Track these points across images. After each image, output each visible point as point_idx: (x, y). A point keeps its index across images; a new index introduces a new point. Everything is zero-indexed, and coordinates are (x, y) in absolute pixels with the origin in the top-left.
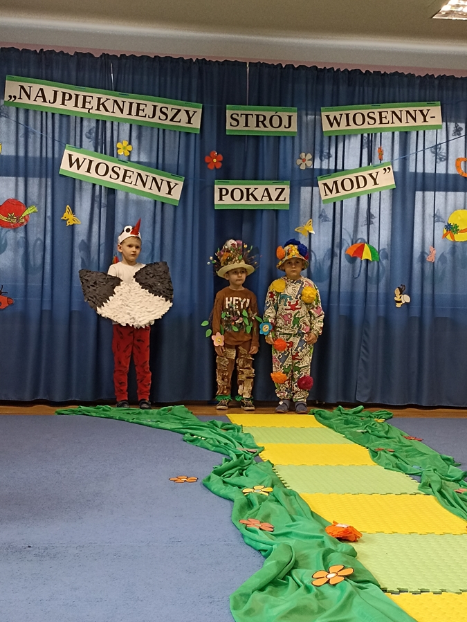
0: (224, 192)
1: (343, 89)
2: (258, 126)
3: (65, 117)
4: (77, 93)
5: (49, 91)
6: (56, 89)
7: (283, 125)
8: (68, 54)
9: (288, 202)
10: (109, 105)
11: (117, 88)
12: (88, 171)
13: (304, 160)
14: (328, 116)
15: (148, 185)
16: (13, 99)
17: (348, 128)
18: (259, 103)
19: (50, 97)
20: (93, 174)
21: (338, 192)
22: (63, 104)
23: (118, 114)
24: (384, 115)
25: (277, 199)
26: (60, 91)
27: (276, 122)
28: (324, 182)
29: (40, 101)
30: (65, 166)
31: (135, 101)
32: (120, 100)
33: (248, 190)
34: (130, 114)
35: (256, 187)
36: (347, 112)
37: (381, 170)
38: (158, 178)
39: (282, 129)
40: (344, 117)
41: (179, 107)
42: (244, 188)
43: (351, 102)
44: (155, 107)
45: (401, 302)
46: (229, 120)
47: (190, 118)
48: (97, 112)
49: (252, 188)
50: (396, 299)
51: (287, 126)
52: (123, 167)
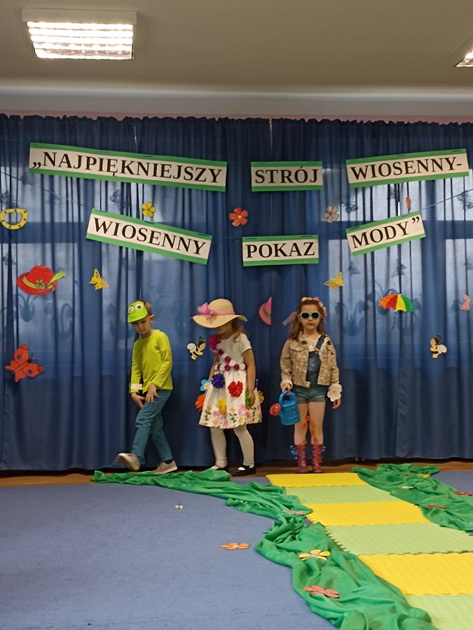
0: (252, 249)
1: (367, 141)
2: (283, 181)
3: (90, 182)
4: (102, 157)
5: (73, 156)
6: (80, 154)
7: (308, 180)
8: (90, 119)
9: (317, 256)
10: (134, 167)
11: (141, 150)
12: (115, 234)
13: (331, 214)
14: (353, 169)
15: (176, 245)
16: (37, 166)
17: (374, 179)
18: (284, 158)
19: (74, 162)
20: (120, 236)
21: (367, 243)
22: (88, 168)
23: (142, 176)
24: (409, 165)
25: (306, 254)
26: (85, 155)
27: (301, 176)
28: (353, 234)
29: (64, 167)
30: (91, 230)
31: (160, 163)
32: (144, 162)
33: (276, 245)
34: (155, 175)
35: (284, 242)
36: (372, 163)
37: (410, 220)
38: (186, 238)
39: (308, 183)
40: (370, 168)
41: (204, 166)
42: (272, 244)
43: (376, 153)
44: (180, 167)
45: (437, 352)
46: (254, 177)
47: (215, 177)
48: (122, 175)
49: (280, 243)
50: (432, 349)
51: (313, 180)
52: (150, 229)
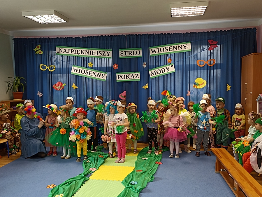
1: (157, 40)
3: (73, 57)
4: (75, 49)
8: (73, 38)
9: (139, 78)
10: (84, 52)
11: (87, 46)
13: (144, 65)
14: (152, 50)
15: (96, 76)
16: (58, 53)
17: (159, 53)
19: (67, 51)
20: (81, 73)
21: (155, 74)
22: (71, 53)
23: (87, 54)
24: (170, 48)
26: (70, 49)
27: (135, 53)
29: (65, 53)
30: (72, 71)
31: (92, 50)
32: (87, 50)
35: (129, 74)
36: (158, 48)
37: (170, 66)
38: (99, 73)
41: (105, 51)
42: (125, 75)
44: (97, 52)
46: (120, 54)
47: (108, 54)
48: (81, 55)
51: (138, 54)
52: (89, 71)
